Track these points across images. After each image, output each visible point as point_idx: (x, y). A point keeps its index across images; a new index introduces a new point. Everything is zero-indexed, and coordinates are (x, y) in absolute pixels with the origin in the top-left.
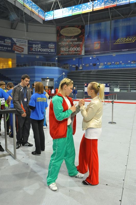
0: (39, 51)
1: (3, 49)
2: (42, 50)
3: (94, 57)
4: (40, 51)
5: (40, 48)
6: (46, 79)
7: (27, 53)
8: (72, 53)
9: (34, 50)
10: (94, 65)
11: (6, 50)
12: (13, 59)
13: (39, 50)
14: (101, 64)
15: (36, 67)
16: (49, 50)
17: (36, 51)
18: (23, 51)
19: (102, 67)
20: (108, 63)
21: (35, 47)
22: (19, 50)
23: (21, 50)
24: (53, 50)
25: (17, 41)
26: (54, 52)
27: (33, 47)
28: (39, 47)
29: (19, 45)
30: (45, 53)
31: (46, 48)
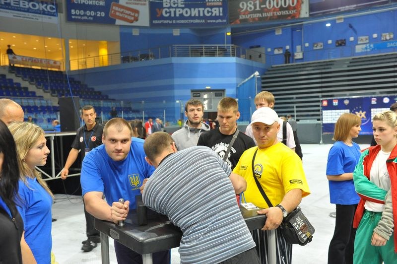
0: (180, 15)
1: (85, 15)
2: (187, 12)
3: (338, 22)
4: (182, 17)
5: (183, 8)
6: (203, 93)
7: (147, 24)
8: (273, 14)
9: (166, 13)
10: (340, 45)
11: (92, 19)
12: (110, 42)
13: (181, 13)
14: (362, 40)
15: (175, 60)
16: (208, 12)
17: (173, 15)
18: (136, 19)
19: (366, 48)
20: (383, 34)
21: (169, 5)
22: (126, 16)
23: (132, 16)
24: (217, 9)
26: (221, 14)
27: (164, 5)
28: (180, 5)
29: (127, 3)
30: (197, 21)
31: (198, 7)
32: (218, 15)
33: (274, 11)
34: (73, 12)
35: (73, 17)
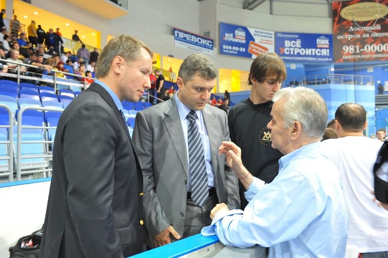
0: (297, 53)
1: (232, 50)
2: (302, 52)
4: (299, 55)
5: (300, 48)
8: (371, 56)
9: (287, 51)
11: (236, 53)
13: (298, 51)
16: (319, 52)
17: (292, 53)
21: (289, 46)
22: (259, 52)
24: (325, 50)
25: (256, 33)
26: (328, 55)
27: (286, 46)
28: (298, 46)
29: (260, 42)
30: (310, 59)
31: (311, 48)
32: (325, 55)
33: (371, 54)
34: (224, 47)
35: (224, 51)
